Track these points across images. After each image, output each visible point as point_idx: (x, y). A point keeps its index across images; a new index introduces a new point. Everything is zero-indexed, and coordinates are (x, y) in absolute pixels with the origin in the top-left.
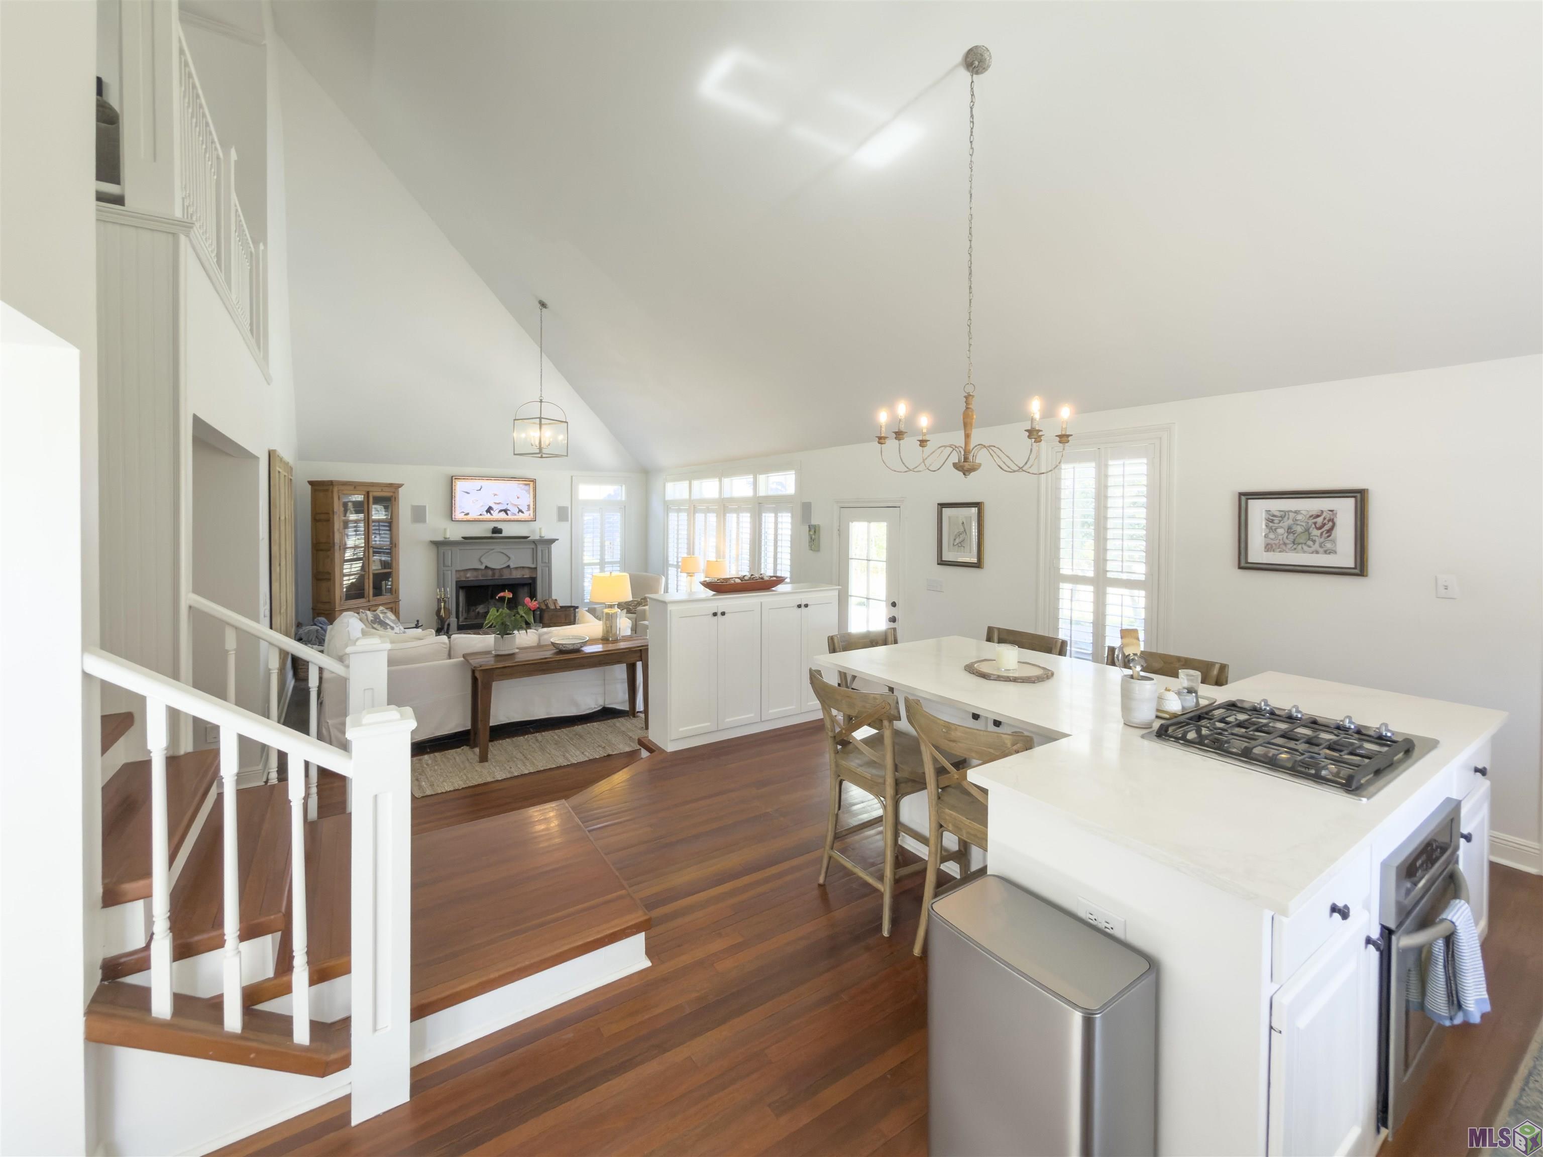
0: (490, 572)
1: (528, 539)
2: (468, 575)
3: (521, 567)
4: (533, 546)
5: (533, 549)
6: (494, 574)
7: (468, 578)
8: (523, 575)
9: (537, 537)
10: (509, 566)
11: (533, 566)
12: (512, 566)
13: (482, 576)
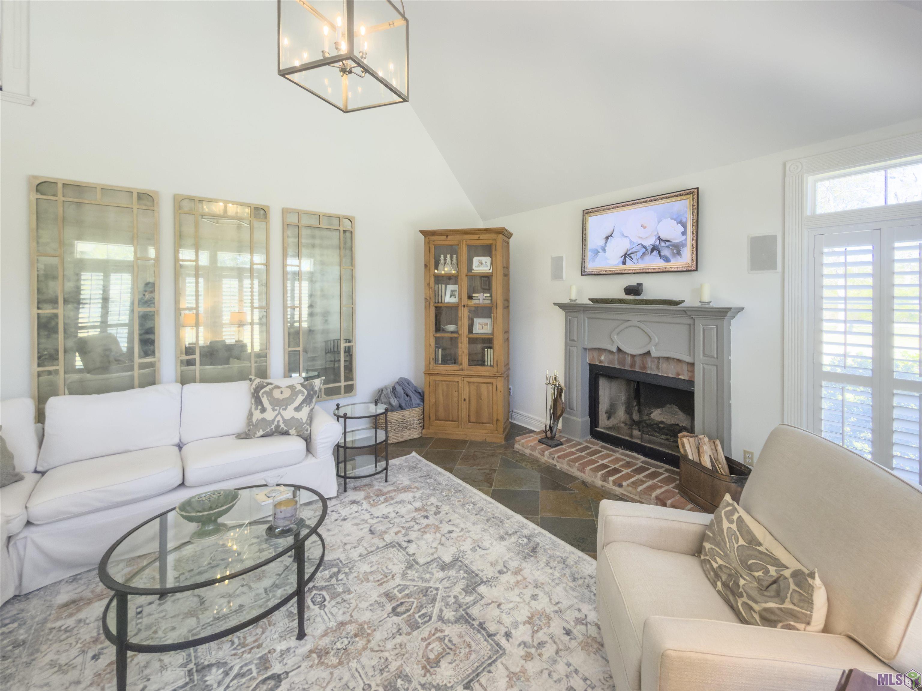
0: (629, 360)
1: (682, 305)
2: (603, 358)
3: (673, 359)
4: (689, 321)
5: (690, 325)
6: (633, 365)
7: (601, 362)
8: (678, 374)
9: (697, 304)
10: (648, 353)
11: (688, 359)
12: (654, 353)
13: (619, 363)
